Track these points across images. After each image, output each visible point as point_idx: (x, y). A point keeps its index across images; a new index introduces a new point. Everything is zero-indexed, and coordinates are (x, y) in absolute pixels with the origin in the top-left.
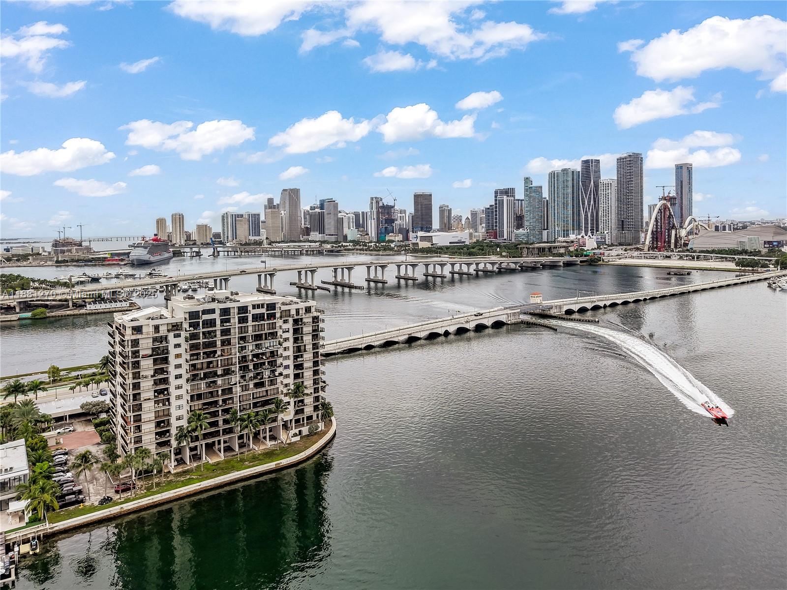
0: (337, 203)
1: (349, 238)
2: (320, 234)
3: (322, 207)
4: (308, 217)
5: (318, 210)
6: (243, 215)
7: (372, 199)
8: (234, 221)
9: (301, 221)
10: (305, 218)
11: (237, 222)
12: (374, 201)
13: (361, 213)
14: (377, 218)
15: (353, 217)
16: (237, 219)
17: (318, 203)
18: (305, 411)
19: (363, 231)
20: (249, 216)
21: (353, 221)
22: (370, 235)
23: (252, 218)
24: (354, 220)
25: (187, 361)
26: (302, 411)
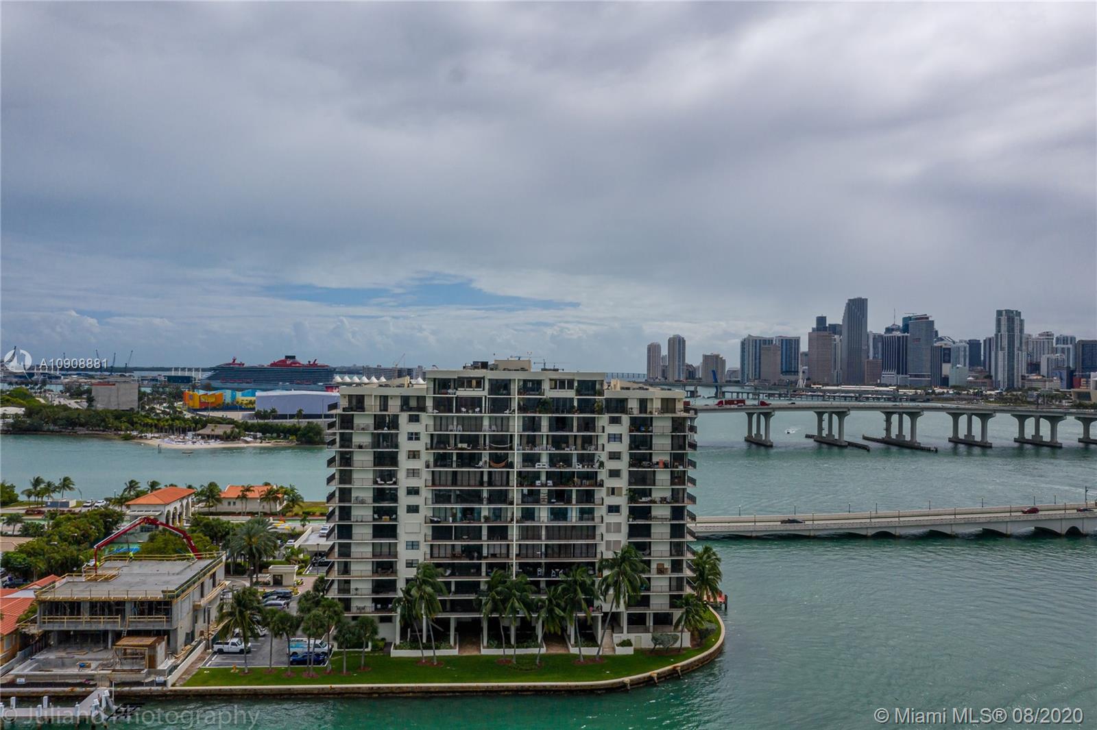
0: (933, 322)
1: (951, 383)
2: (898, 373)
3: (906, 328)
4: (880, 345)
5: (898, 334)
6: (772, 341)
7: (999, 313)
8: (758, 351)
9: (868, 352)
10: (875, 347)
11: (762, 351)
12: (1004, 319)
13: (982, 342)
14: (1009, 348)
15: (965, 348)
16: (762, 346)
17: (900, 324)
18: (652, 601)
19: (981, 372)
20: (782, 343)
21: (965, 355)
22: (994, 378)
23: (786, 345)
24: (967, 353)
25: (428, 466)
26: (645, 601)
